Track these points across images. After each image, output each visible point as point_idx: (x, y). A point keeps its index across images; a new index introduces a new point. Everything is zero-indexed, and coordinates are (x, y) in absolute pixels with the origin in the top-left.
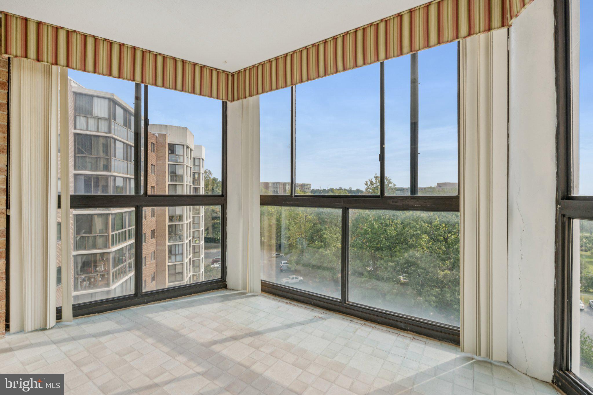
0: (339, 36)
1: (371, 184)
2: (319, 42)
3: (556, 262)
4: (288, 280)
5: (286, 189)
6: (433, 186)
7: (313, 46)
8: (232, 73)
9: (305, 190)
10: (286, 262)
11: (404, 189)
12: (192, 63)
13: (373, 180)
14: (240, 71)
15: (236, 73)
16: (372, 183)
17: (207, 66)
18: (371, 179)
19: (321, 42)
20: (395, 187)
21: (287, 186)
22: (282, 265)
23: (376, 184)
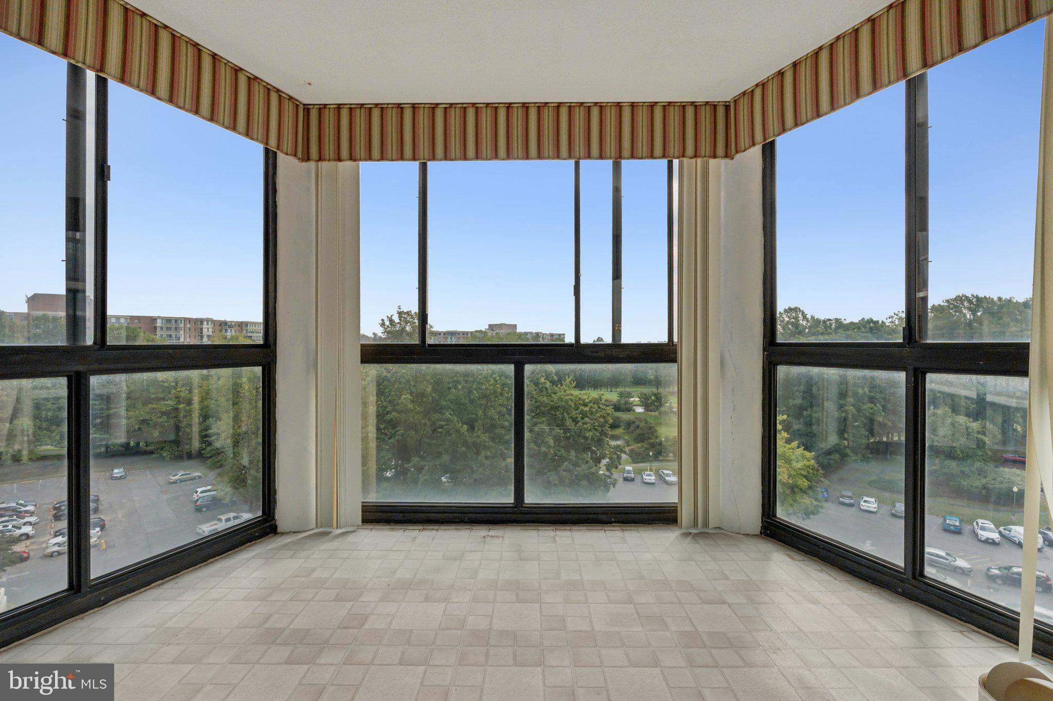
0: (533, 105)
1: (391, 324)
2: (500, 103)
3: (763, 410)
4: (216, 524)
5: (202, 333)
6: (483, 330)
7: (486, 107)
8: (304, 105)
9: (250, 334)
10: (209, 488)
11: (440, 334)
12: (233, 66)
13: (393, 318)
14: (325, 105)
15: (316, 107)
16: (391, 321)
17: (262, 80)
18: (391, 316)
19: (503, 105)
20: (432, 330)
21: (205, 326)
22: (197, 496)
23: (401, 325)
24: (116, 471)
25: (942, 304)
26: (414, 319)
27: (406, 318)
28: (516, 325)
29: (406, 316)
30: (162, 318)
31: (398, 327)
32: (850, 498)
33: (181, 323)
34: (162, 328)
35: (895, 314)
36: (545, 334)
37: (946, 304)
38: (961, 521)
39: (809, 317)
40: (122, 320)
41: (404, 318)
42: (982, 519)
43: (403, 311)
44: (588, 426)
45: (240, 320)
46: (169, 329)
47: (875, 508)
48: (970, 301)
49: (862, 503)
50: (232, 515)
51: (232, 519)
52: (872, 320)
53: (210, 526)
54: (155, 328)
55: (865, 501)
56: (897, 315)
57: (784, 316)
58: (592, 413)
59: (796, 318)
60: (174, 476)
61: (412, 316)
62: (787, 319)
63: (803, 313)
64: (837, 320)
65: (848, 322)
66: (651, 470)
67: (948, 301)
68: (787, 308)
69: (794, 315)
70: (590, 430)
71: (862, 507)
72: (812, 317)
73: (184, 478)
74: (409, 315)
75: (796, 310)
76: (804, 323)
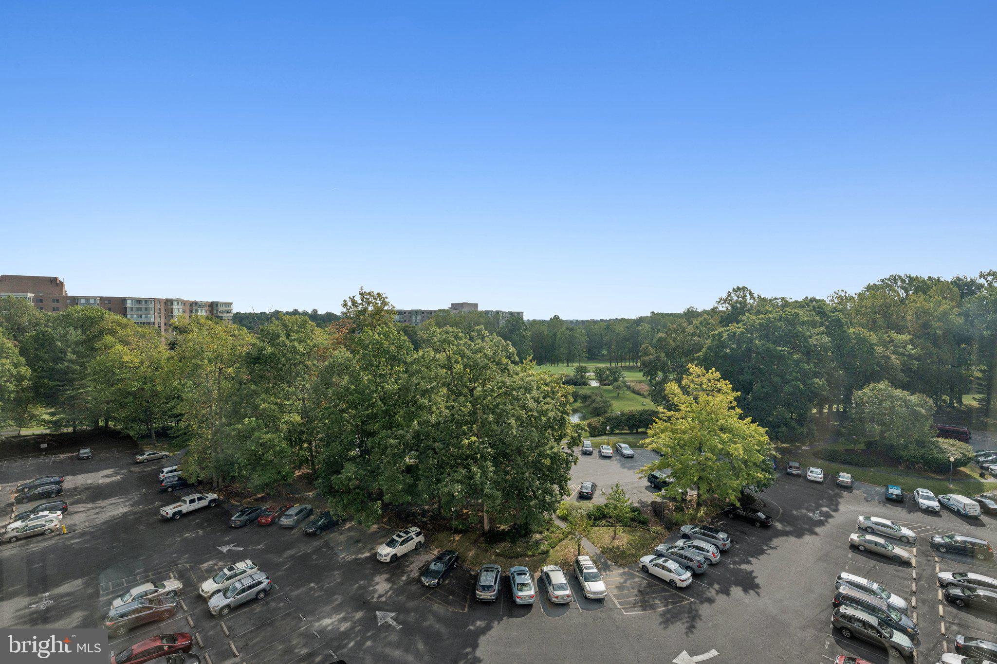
1: (353, 305)
4: (180, 506)
5: (173, 313)
9: (220, 314)
10: (175, 467)
11: (405, 313)
13: (356, 299)
16: (354, 302)
18: (354, 297)
20: (394, 309)
21: (175, 306)
22: (164, 476)
23: (363, 305)
24: (82, 451)
25: (877, 283)
26: (377, 300)
27: (369, 299)
28: (477, 304)
29: (368, 297)
30: (133, 299)
31: (360, 308)
32: (798, 468)
33: (151, 303)
34: (132, 309)
35: (835, 293)
36: (505, 313)
37: (881, 283)
38: (902, 490)
39: (756, 296)
40: (92, 301)
41: (367, 299)
42: (921, 488)
43: (365, 292)
44: (550, 406)
45: (210, 300)
46: (139, 309)
47: (821, 478)
48: (903, 281)
49: (809, 473)
50: (197, 496)
51: (196, 500)
52: (815, 299)
53: (175, 508)
54: (126, 308)
55: (811, 472)
56: (837, 294)
57: (733, 295)
58: (553, 393)
59: (744, 297)
60: (141, 455)
61: (374, 296)
62: (735, 298)
63: (750, 292)
64: (783, 299)
65: (793, 300)
66: (608, 444)
67: (883, 281)
68: (735, 288)
69: (742, 294)
70: (552, 410)
71: (808, 477)
72: (759, 297)
73: (150, 458)
74: (371, 296)
75: (744, 289)
76: (752, 302)
